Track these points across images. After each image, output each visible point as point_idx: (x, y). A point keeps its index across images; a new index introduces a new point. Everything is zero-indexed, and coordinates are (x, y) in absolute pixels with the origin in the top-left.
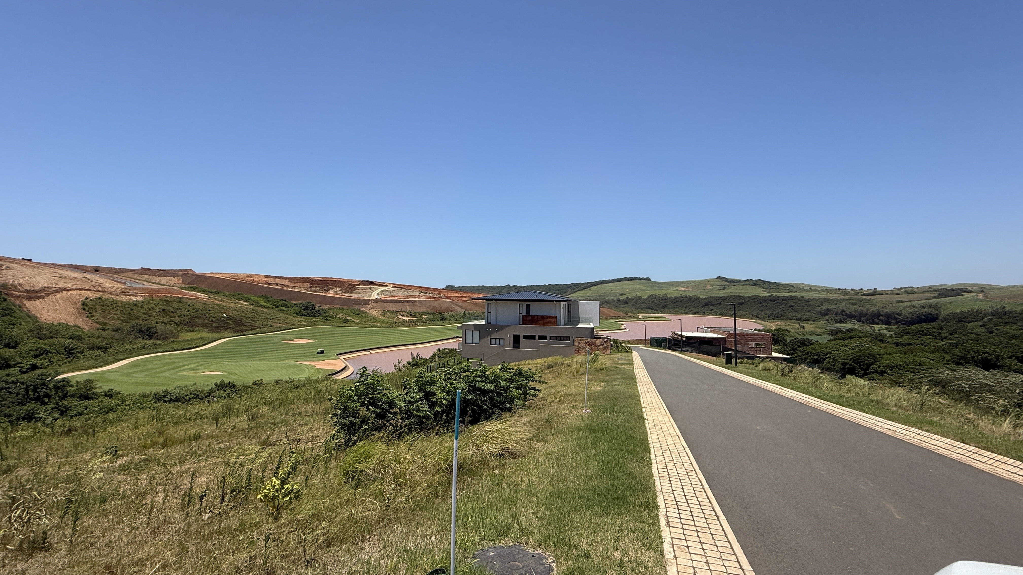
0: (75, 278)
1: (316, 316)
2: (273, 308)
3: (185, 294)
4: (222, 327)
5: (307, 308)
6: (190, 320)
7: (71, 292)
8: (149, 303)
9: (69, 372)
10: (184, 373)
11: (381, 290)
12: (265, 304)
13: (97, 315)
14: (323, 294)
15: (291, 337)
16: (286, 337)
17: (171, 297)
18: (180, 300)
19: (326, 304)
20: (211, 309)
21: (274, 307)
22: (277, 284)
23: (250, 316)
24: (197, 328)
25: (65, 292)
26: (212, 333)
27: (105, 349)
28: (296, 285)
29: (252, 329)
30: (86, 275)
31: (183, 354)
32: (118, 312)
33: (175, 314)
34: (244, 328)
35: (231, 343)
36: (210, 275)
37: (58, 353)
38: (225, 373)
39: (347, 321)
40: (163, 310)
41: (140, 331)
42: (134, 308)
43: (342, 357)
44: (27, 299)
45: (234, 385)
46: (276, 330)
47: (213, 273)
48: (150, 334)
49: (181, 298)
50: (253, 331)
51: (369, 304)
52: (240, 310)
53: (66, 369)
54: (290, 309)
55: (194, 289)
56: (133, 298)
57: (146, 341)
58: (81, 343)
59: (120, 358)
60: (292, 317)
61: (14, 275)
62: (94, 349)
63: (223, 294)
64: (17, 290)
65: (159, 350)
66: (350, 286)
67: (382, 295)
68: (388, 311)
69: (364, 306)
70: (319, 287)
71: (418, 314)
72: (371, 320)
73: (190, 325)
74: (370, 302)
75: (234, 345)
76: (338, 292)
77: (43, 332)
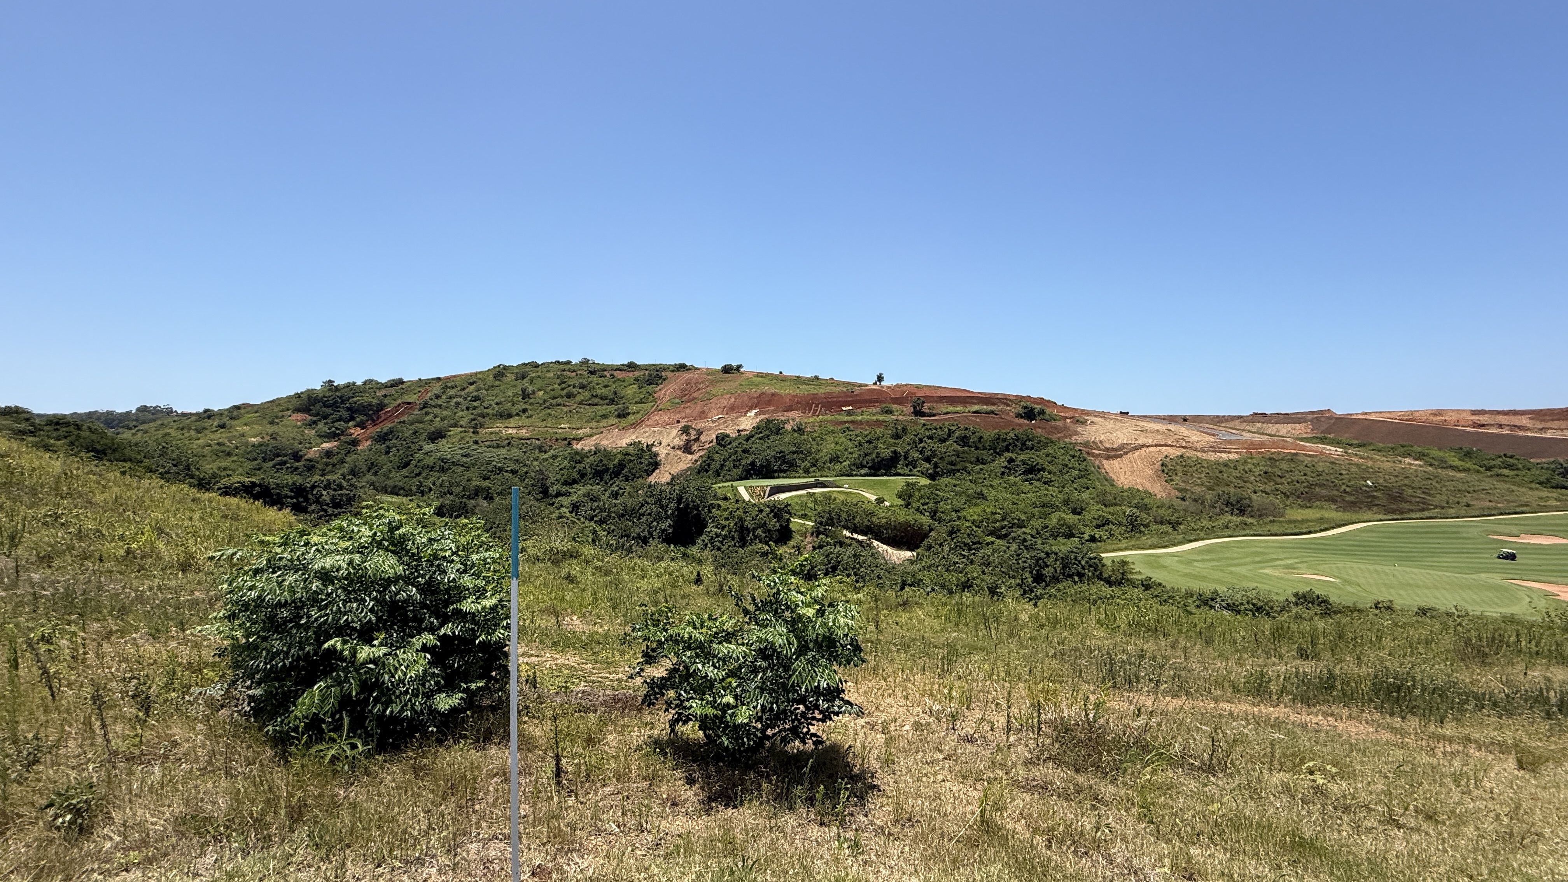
0: (1158, 431)
2: (1478, 472)
3: (1304, 448)
4: (1362, 503)
6: (1307, 490)
7: (1151, 449)
8: (1245, 462)
9: (1126, 549)
10: (1267, 571)
12: (1462, 463)
13: (1177, 479)
15: (1514, 530)
16: (1500, 528)
17: (1279, 453)
18: (1293, 458)
20: (1344, 472)
21: (1482, 470)
22: (1500, 426)
23: (1421, 485)
24: (1318, 503)
25: (1144, 449)
26: (1344, 511)
27: (1175, 525)
28: (1549, 425)
29: (1423, 510)
30: (1172, 427)
31: (1281, 542)
32: (1203, 475)
33: (1283, 480)
34: (1406, 506)
35: (1373, 531)
36: (1360, 417)
37: (1119, 524)
38: (1338, 580)
40: (1265, 473)
41: (1228, 503)
42: (1224, 469)
44: (1106, 459)
46: (1478, 513)
47: (1366, 414)
48: (1240, 507)
49: (1296, 454)
50: (1426, 514)
52: (1404, 474)
53: (1124, 546)
54: (1521, 473)
55: (1322, 440)
56: (1224, 456)
57: (1234, 518)
58: (1149, 514)
59: (1192, 538)
60: (1524, 490)
61: (1097, 431)
62: (1162, 523)
63: (1373, 448)
64: (1098, 448)
65: (1247, 532)
73: (1306, 497)
75: (1379, 535)
77: (1112, 497)
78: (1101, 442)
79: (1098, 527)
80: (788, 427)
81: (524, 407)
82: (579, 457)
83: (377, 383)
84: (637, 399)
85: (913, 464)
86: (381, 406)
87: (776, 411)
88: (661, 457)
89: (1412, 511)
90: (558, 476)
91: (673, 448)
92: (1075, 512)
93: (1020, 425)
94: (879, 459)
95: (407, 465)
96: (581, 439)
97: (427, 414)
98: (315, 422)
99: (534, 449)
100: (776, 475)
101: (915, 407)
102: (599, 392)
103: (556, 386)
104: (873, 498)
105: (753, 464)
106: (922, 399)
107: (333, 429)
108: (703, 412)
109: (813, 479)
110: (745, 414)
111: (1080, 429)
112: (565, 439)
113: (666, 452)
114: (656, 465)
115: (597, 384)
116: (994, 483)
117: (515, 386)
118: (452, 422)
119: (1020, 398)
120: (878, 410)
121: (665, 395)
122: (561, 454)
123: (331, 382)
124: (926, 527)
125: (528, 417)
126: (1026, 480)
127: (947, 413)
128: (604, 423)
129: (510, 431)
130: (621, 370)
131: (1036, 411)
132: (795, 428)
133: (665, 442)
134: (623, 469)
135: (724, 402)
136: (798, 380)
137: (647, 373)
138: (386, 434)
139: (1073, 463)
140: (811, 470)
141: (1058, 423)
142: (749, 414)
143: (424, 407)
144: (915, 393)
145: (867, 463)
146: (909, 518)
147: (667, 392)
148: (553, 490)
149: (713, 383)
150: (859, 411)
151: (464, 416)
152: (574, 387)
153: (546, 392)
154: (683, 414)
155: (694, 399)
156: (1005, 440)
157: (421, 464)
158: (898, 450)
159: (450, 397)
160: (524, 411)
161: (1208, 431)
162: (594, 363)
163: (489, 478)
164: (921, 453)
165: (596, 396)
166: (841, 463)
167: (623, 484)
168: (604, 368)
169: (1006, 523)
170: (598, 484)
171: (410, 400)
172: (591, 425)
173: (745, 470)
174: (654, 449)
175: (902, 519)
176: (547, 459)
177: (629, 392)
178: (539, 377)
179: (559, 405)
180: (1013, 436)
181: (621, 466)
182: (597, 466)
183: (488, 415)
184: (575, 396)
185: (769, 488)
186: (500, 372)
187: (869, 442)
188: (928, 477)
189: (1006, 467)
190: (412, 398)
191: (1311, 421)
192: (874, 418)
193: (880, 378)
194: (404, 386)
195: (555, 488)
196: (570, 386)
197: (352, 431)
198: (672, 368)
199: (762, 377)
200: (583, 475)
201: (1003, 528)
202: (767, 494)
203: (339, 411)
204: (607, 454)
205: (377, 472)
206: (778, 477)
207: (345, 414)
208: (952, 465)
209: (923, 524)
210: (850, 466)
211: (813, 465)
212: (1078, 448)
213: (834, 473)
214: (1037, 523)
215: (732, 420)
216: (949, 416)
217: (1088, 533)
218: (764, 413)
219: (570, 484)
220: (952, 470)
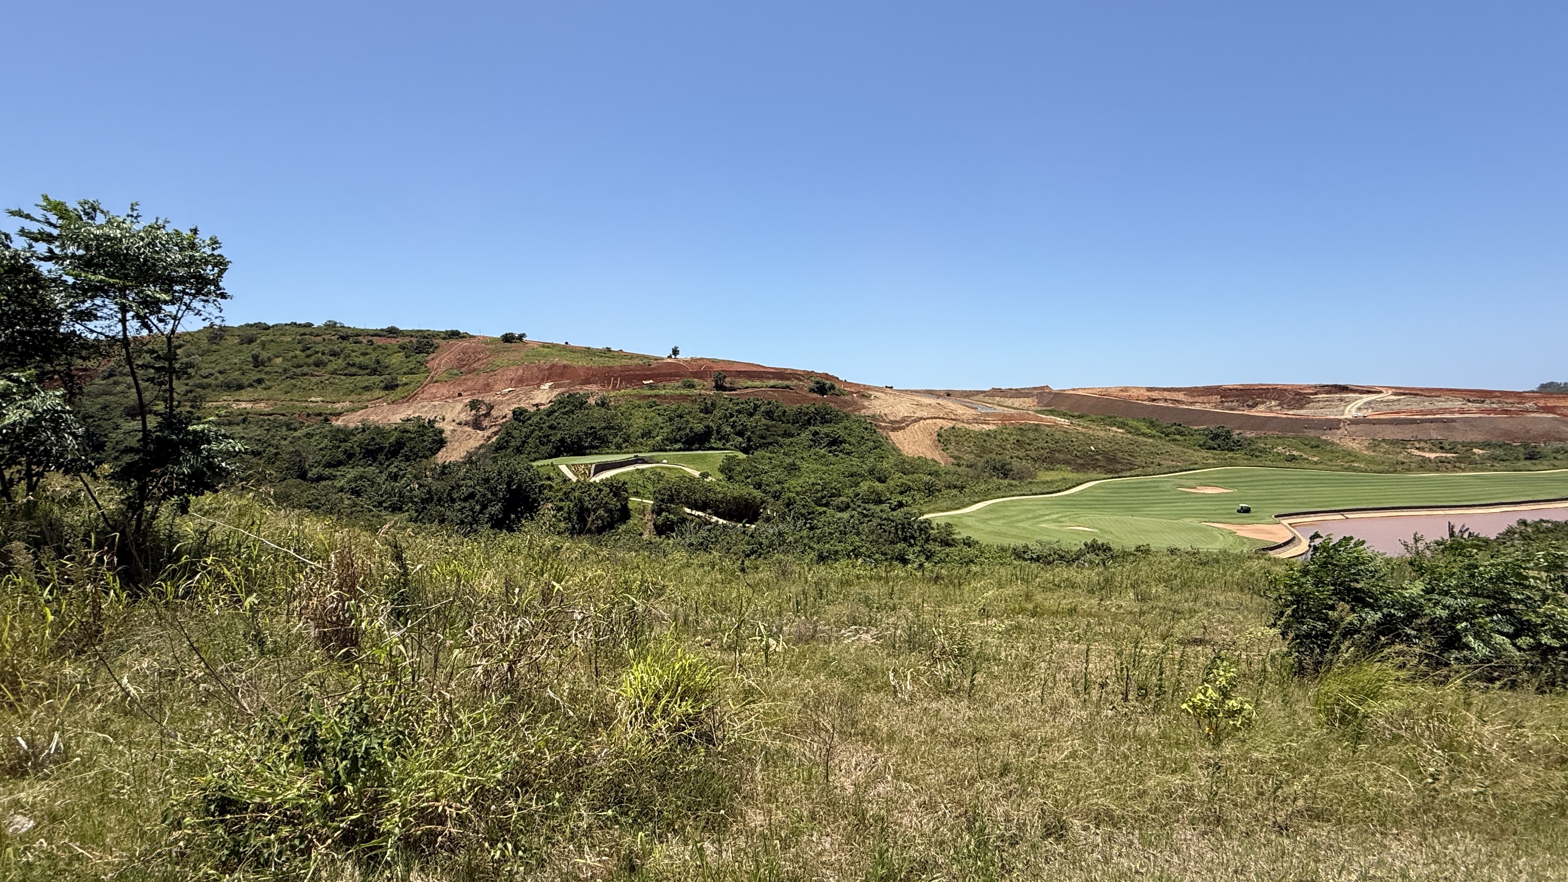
0: (930, 405)
1: (1233, 450)
2: (1160, 437)
3: (1042, 420)
4: (1089, 465)
5: (1216, 437)
6: (1049, 455)
7: (928, 421)
8: (1002, 432)
9: (929, 512)
10: (1044, 525)
11: (1366, 400)
12: (1149, 431)
13: (951, 448)
14: (1245, 413)
15: (1192, 483)
16: (1183, 482)
17: (1025, 424)
18: (1036, 428)
19: (1252, 429)
20: (1074, 440)
21: (1163, 436)
22: (1166, 400)
23: (1127, 449)
24: (1058, 466)
25: (922, 422)
26: (1078, 472)
27: (961, 489)
28: (1196, 399)
29: (1131, 469)
30: (940, 401)
31: (1041, 500)
32: (972, 444)
33: (1031, 447)
34: (1119, 466)
35: (1102, 488)
36: (1071, 392)
37: (919, 490)
38: (1096, 530)
39: (1293, 458)
40: (1018, 441)
41: (994, 468)
42: (987, 438)
43: (1286, 521)
44: (892, 431)
45: (1110, 549)
46: (1167, 471)
47: (1074, 390)
48: (1004, 471)
49: (1037, 425)
50: (1133, 472)
51: (1339, 428)
52: (1112, 440)
54: (1187, 438)
55: (1052, 412)
56: (986, 427)
57: (1002, 481)
58: (939, 480)
59: (977, 499)
60: (1190, 451)
61: (881, 405)
62: (951, 488)
63: (1089, 419)
64: (884, 421)
65: (1015, 492)
66: (1297, 397)
67: (1370, 410)
68: (1384, 440)
69: (1328, 431)
70: (1237, 401)
71: (1459, 446)
72: (1343, 457)
73: (1050, 461)
74: (1342, 425)
75: (1107, 491)
76: (1274, 409)
77: (907, 466)
78: (886, 415)
79: (901, 493)
80: (592, 401)
81: (259, 376)
82: (344, 435)
84: (406, 369)
85: (725, 438)
87: (572, 384)
88: (447, 434)
89: (1124, 470)
90: (319, 458)
91: (460, 424)
92: (882, 480)
93: (815, 399)
94: (693, 434)
96: (340, 414)
97: (116, 383)
99: (281, 426)
100: (588, 451)
101: (716, 382)
102: (357, 360)
103: (298, 352)
104: (697, 474)
105: (562, 440)
106: (724, 374)
108: (488, 385)
109: (633, 455)
110: (539, 386)
111: (866, 403)
112: (320, 414)
113: (452, 428)
114: (441, 443)
115: (353, 351)
116: (804, 456)
117: (240, 351)
119: (809, 375)
120: (680, 384)
121: (439, 365)
122: (318, 431)
124: (758, 500)
125: (265, 389)
126: (830, 452)
127: (747, 388)
128: (367, 396)
129: (243, 405)
130: (380, 336)
131: (826, 386)
132: (599, 402)
133: (448, 417)
134: (403, 448)
135: (511, 374)
136: (589, 352)
137: (414, 340)
139: (866, 435)
140: (623, 445)
141: (847, 398)
142: (542, 387)
144: (712, 368)
145: (681, 438)
147: (440, 362)
148: (312, 473)
149: (495, 352)
150: (660, 384)
152: (323, 354)
153: (285, 359)
154: (465, 387)
155: (475, 370)
156: (806, 414)
157: (122, 447)
158: (711, 424)
160: (260, 381)
161: (970, 405)
162: (343, 327)
164: (733, 427)
165: (353, 365)
166: (654, 438)
167: (403, 465)
168: (358, 333)
169: (825, 492)
170: (370, 465)
172: (352, 398)
173: (556, 447)
174: (437, 425)
175: (734, 493)
176: (300, 438)
177: (394, 361)
178: (272, 341)
179: (305, 375)
180: (813, 410)
181: (399, 445)
182: (368, 444)
183: (210, 385)
184: (325, 365)
185: (594, 466)
186: (216, 334)
187: (681, 416)
188: (742, 451)
189: (811, 440)
191: (1037, 395)
192: (678, 392)
193: (675, 352)
195: (315, 471)
196: (317, 352)
198: (443, 335)
199: (548, 347)
200: (350, 456)
201: (823, 497)
202: (592, 472)
204: (379, 431)
206: (591, 454)
208: (764, 438)
209: (755, 497)
210: (663, 441)
211: (626, 441)
212: (868, 421)
213: (648, 448)
214: (850, 492)
215: (525, 394)
216: (749, 390)
217: (895, 499)
218: (560, 386)
219: (334, 466)
220: (764, 444)
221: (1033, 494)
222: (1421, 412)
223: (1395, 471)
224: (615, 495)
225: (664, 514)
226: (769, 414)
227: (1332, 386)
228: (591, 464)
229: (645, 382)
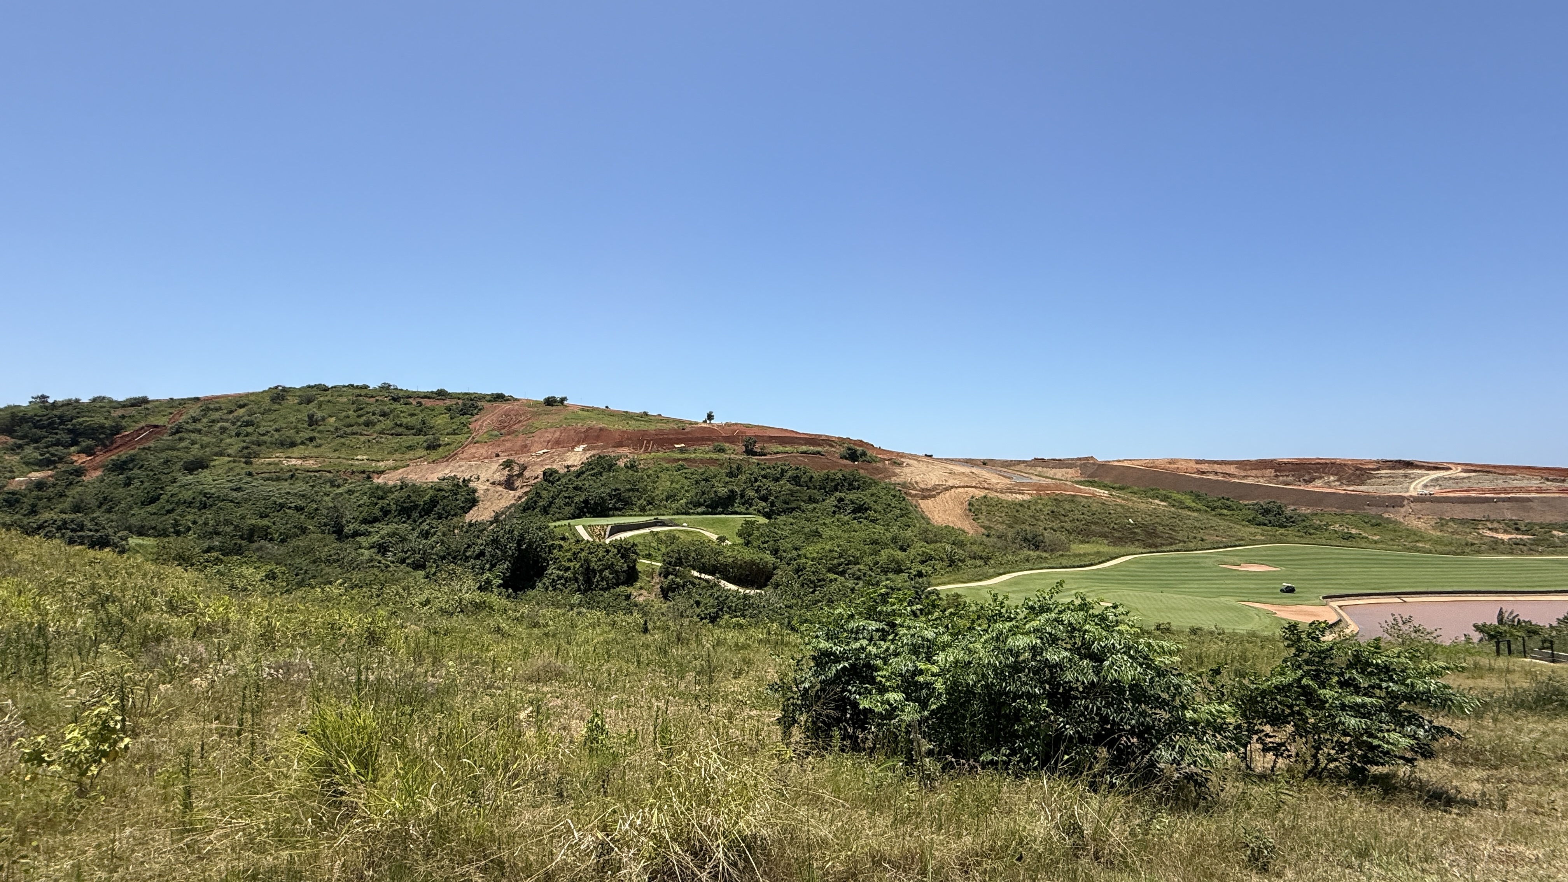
0: (963, 473)
1: (1286, 527)
2: (1206, 511)
3: (1080, 490)
4: (1127, 538)
5: (1266, 512)
6: (1085, 527)
7: (960, 490)
8: (1036, 502)
9: (949, 583)
11: (1433, 477)
12: (1193, 504)
13: (982, 517)
14: (1302, 488)
15: (1236, 560)
16: (1226, 559)
17: (1062, 495)
18: (1072, 499)
19: (1308, 505)
20: (1112, 512)
21: (1209, 510)
22: (1216, 473)
23: (1168, 523)
24: (1094, 538)
25: (953, 490)
26: (1114, 546)
27: (986, 560)
28: (1249, 473)
29: (1171, 544)
30: (973, 470)
31: (1072, 573)
32: (1003, 514)
33: (1066, 519)
34: (1159, 540)
35: (1138, 563)
36: (1116, 463)
37: (942, 560)
39: (1349, 537)
40: (1053, 512)
41: (1025, 540)
42: (1020, 509)
43: (1335, 604)
44: (922, 499)
46: (1210, 546)
47: (1120, 461)
48: (1035, 543)
49: (1074, 496)
50: (1174, 547)
51: (1403, 506)
52: (1153, 513)
53: (947, 580)
54: (1236, 513)
55: (1092, 483)
56: (1019, 497)
57: (1031, 553)
58: (964, 550)
59: (1002, 571)
60: (1238, 527)
61: (912, 473)
62: (975, 558)
63: (1130, 490)
64: (914, 489)
65: (1044, 565)
66: (1358, 472)
67: (1437, 488)
68: (1452, 520)
69: (1390, 509)
70: (1293, 475)
71: (1537, 527)
72: (1407, 537)
73: (1085, 533)
74: (1406, 502)
75: (1144, 566)
76: (1333, 484)
77: (931, 535)
78: (916, 483)
79: (922, 562)
80: (621, 463)
81: (311, 435)
82: (382, 492)
83: (111, 401)
84: (449, 430)
85: (748, 503)
86: (117, 430)
87: (606, 447)
88: (480, 493)
89: (1164, 545)
90: (357, 514)
91: (493, 483)
92: (903, 549)
93: (845, 466)
94: (716, 498)
95: (154, 500)
96: (382, 472)
97: (181, 439)
98: (20, 447)
99: (325, 483)
100: (611, 513)
101: (746, 446)
102: (405, 421)
103: (351, 412)
104: (714, 537)
105: (586, 502)
106: (754, 439)
107: (47, 455)
108: (526, 446)
109: (652, 518)
110: (573, 448)
111: (897, 471)
112: (364, 472)
113: (485, 487)
114: (473, 502)
115: (402, 412)
116: (827, 522)
117: (298, 411)
118: (217, 449)
119: (842, 441)
120: (711, 448)
121: (481, 426)
122: (359, 488)
123: (44, 397)
124: (770, 565)
125: (316, 447)
126: (855, 519)
127: (777, 453)
128: (410, 455)
129: (294, 462)
130: (429, 398)
131: (859, 452)
132: (629, 465)
133: (483, 477)
134: (435, 506)
135: (548, 436)
136: (626, 416)
137: (460, 402)
138: (125, 463)
139: (894, 502)
140: (647, 508)
141: (879, 465)
142: (577, 449)
143: (178, 432)
144: (745, 433)
145: (705, 501)
146: (755, 557)
147: (483, 423)
148: (348, 529)
149: (535, 415)
150: (692, 448)
151: (234, 445)
152: (374, 414)
153: (338, 419)
154: (503, 448)
155: (515, 431)
156: (833, 480)
157: (176, 499)
158: (736, 489)
159: (213, 421)
160: (311, 439)
161: (1005, 474)
162: (396, 389)
163: (267, 516)
164: (757, 491)
165: (401, 425)
166: (678, 501)
167: (435, 523)
168: (409, 395)
169: (842, 560)
170: (404, 522)
171: (156, 423)
172: (394, 456)
173: (578, 508)
174: (471, 485)
175: (747, 558)
176: (341, 494)
177: (439, 421)
178: (329, 401)
179: (354, 434)
180: (841, 476)
181: (433, 502)
182: (404, 502)
183: (265, 442)
184: (374, 424)
185: (609, 527)
186: (279, 395)
187: (706, 480)
188: (764, 516)
189: (836, 506)
190: (161, 421)
191: (1080, 466)
192: (708, 456)
193: (710, 417)
194: (149, 406)
195: (351, 526)
196: (368, 413)
197: (75, 458)
198: (488, 398)
199: (588, 411)
200: (386, 512)
201: (840, 565)
202: (608, 533)
203: (56, 434)
204: (416, 489)
205: (111, 508)
206: (613, 516)
207: (66, 438)
208: (788, 503)
209: (767, 563)
210: (687, 504)
211: (650, 503)
212: (898, 488)
213: (671, 511)
214: (869, 560)
215: (558, 455)
216: (779, 456)
217: (916, 567)
218: (593, 448)
219: (370, 522)
220: (788, 509)
221: (1063, 568)
222: (1494, 491)
223: (1463, 553)
224: (622, 557)
225: (670, 577)
226: (796, 480)
227: (1396, 461)
228: (607, 525)
229: (677, 446)
